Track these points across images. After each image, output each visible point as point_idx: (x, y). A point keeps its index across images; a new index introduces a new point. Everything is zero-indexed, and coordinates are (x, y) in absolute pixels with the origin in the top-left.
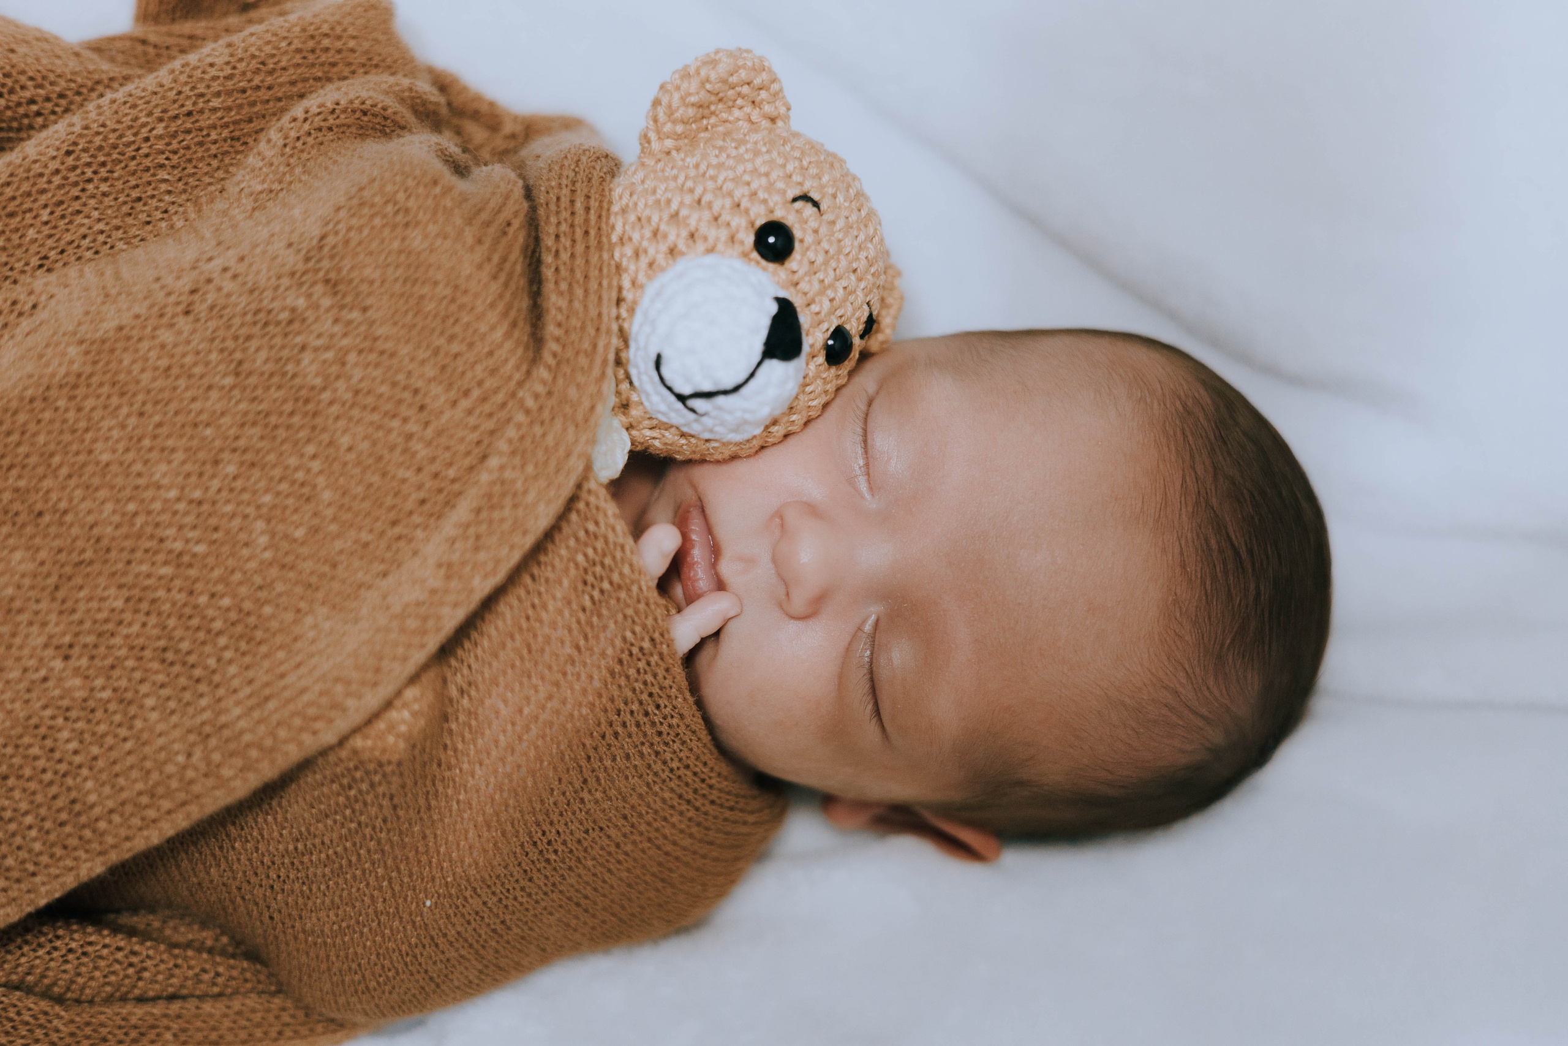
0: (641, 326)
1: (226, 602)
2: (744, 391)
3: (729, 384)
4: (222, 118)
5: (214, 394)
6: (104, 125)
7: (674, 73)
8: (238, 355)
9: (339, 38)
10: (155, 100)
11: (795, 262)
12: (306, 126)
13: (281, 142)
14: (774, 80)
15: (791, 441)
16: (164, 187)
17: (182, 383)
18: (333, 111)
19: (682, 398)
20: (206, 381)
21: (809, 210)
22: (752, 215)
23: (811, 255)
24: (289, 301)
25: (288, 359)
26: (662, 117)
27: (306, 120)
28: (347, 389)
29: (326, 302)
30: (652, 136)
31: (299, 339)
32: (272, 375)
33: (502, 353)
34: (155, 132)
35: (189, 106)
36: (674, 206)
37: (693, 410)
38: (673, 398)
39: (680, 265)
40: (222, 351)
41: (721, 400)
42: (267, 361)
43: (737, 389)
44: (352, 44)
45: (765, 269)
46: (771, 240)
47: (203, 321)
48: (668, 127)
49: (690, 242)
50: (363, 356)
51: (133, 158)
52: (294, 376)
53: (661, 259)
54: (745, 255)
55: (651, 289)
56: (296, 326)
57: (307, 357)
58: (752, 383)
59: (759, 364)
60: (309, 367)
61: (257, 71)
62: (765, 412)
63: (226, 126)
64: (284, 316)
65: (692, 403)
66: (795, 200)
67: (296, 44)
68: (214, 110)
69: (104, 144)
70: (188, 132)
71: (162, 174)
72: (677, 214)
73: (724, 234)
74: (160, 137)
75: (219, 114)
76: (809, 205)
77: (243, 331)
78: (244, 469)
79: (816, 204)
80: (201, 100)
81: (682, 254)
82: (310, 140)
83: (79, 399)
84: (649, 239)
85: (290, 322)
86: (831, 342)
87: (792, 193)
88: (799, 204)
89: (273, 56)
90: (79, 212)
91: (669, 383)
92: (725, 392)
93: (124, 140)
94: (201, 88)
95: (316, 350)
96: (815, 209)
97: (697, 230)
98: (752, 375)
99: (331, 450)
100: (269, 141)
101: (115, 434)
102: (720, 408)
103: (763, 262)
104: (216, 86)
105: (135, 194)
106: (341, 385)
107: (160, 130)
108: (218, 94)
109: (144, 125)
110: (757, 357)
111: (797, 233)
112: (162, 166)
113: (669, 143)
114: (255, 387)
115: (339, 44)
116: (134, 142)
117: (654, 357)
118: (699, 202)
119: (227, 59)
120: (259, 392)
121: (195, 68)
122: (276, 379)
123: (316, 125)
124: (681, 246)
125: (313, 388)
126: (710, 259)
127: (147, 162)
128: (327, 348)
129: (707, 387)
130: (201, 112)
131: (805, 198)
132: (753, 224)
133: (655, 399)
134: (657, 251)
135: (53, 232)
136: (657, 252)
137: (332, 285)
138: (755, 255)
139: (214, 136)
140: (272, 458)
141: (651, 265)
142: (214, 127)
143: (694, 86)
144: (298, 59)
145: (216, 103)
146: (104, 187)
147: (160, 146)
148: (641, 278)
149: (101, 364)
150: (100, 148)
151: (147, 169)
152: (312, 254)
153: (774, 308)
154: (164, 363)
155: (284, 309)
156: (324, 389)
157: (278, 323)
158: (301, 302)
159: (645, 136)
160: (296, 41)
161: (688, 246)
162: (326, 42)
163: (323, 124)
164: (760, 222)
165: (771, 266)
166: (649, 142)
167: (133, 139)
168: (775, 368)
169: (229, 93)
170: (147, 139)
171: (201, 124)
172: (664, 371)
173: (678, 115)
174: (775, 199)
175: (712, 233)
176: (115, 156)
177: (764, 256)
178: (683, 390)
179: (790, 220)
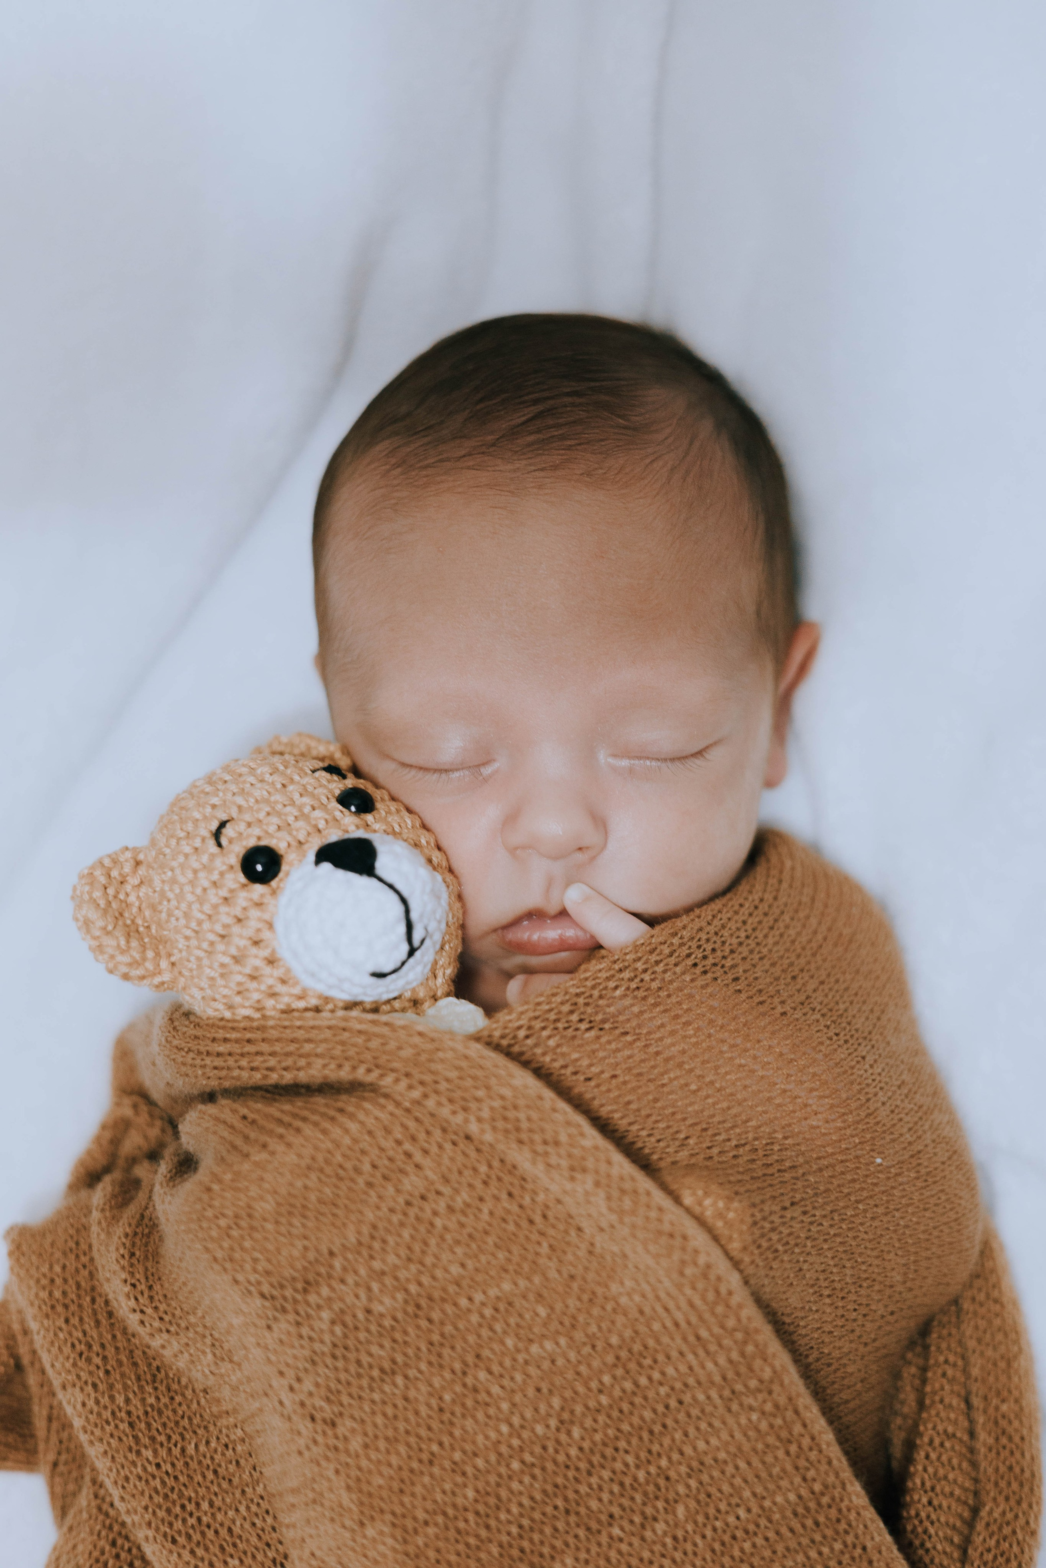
0: (343, 991)
1: (606, 1379)
2: (405, 894)
3: (400, 908)
4: (134, 1392)
5: (412, 1394)
6: (146, 1508)
7: (97, 960)
8: (376, 1373)
9: (52, 1281)
10: (120, 1459)
11: (279, 843)
12: (149, 1311)
13: (165, 1336)
14: (101, 863)
15: (444, 844)
16: (202, 1448)
17: (401, 1426)
18: (134, 1285)
19: (412, 952)
20: (400, 1403)
21: (228, 831)
22: (234, 886)
23: (272, 829)
24: (325, 1326)
25: (380, 1325)
26: (139, 972)
27: (142, 1312)
28: (407, 1269)
29: (325, 1291)
30: (157, 980)
31: (361, 1315)
32: (394, 1341)
33: (370, 1122)
34: (151, 1458)
35: (124, 1426)
36: (227, 960)
37: (423, 941)
38: (411, 960)
39: (284, 954)
40: (371, 1389)
41: (414, 916)
42: (382, 1346)
43: (404, 901)
44: (57, 1269)
45: (287, 874)
46: (259, 868)
47: (341, 1409)
48: (149, 965)
49: (262, 944)
50: (375, 1255)
51: (176, 1478)
52: (395, 1319)
53: (278, 972)
54: (274, 893)
55: (308, 982)
56: (348, 1319)
57: (377, 1308)
58: (399, 886)
59: (380, 880)
60: (385, 1305)
61: (89, 1360)
62: (424, 872)
63: (141, 1388)
64: (338, 1331)
65: (416, 942)
66: (219, 845)
67: (61, 1322)
68: (127, 1401)
69: (164, 1508)
70: (148, 1425)
71: (191, 1449)
72: (234, 957)
73: (254, 913)
74: (155, 1452)
75: (131, 1396)
76: (224, 831)
77: (353, 1368)
78: (481, 1364)
79: (223, 825)
80: (118, 1414)
81: (273, 952)
82: (163, 1307)
83: (416, 1525)
84: (259, 984)
85: (345, 1325)
86: (353, 809)
87: (213, 848)
88: (224, 841)
89: (73, 1346)
90: (230, 1530)
91: (399, 964)
92: (407, 911)
93: (159, 1487)
94: (107, 1414)
95: (370, 1299)
96: (228, 825)
97: (250, 938)
98: (391, 886)
99: (464, 1283)
100: (163, 1347)
102: (421, 916)
103: (281, 875)
104: (105, 1400)
105: (210, 1476)
106: (402, 1274)
107: (148, 1454)
108: (112, 1398)
109: (145, 1469)
110: (374, 881)
111: (252, 843)
112: (183, 1450)
113: (164, 964)
114: (405, 1355)
115: (58, 1281)
116: (161, 1478)
117: (374, 980)
118: (223, 937)
119: (78, 1389)
120: (410, 1352)
121: (87, 1420)
122: (398, 1336)
123: (147, 1302)
124: (266, 953)
125: (406, 1302)
126: (279, 926)
127: (180, 1465)
128: (369, 1289)
129: (402, 929)
130: (129, 1413)
131: (217, 835)
132: (244, 886)
133: (411, 976)
135: (249, 1554)
136: (271, 976)
137: (308, 1286)
138: (274, 883)
139: (151, 1400)
140: (471, 1339)
141: (283, 982)
142: (143, 1400)
143: (110, 942)
144: (75, 1321)
145: (120, 1400)
146: (205, 1506)
147: (163, 1453)
148: (296, 991)
149: (382, 1505)
150: (169, 1511)
151: (187, 1464)
152: (279, 1306)
153: (327, 866)
154: (382, 1444)
155: (332, 1333)
156: (406, 1290)
157: (345, 1336)
158: (326, 1315)
159: (157, 987)
160: (58, 1323)
161: (266, 947)
162: (57, 1294)
163: (146, 1295)
164: (242, 878)
165: (284, 867)
166: (163, 983)
167: (158, 1480)
168: (383, 864)
169: (111, 1387)
170: (158, 1466)
171: (141, 1413)
172: (387, 969)
173: (137, 956)
174: (220, 864)
175: (253, 924)
176: (175, 1496)
177: (275, 875)
178: (402, 952)
179: (239, 849)
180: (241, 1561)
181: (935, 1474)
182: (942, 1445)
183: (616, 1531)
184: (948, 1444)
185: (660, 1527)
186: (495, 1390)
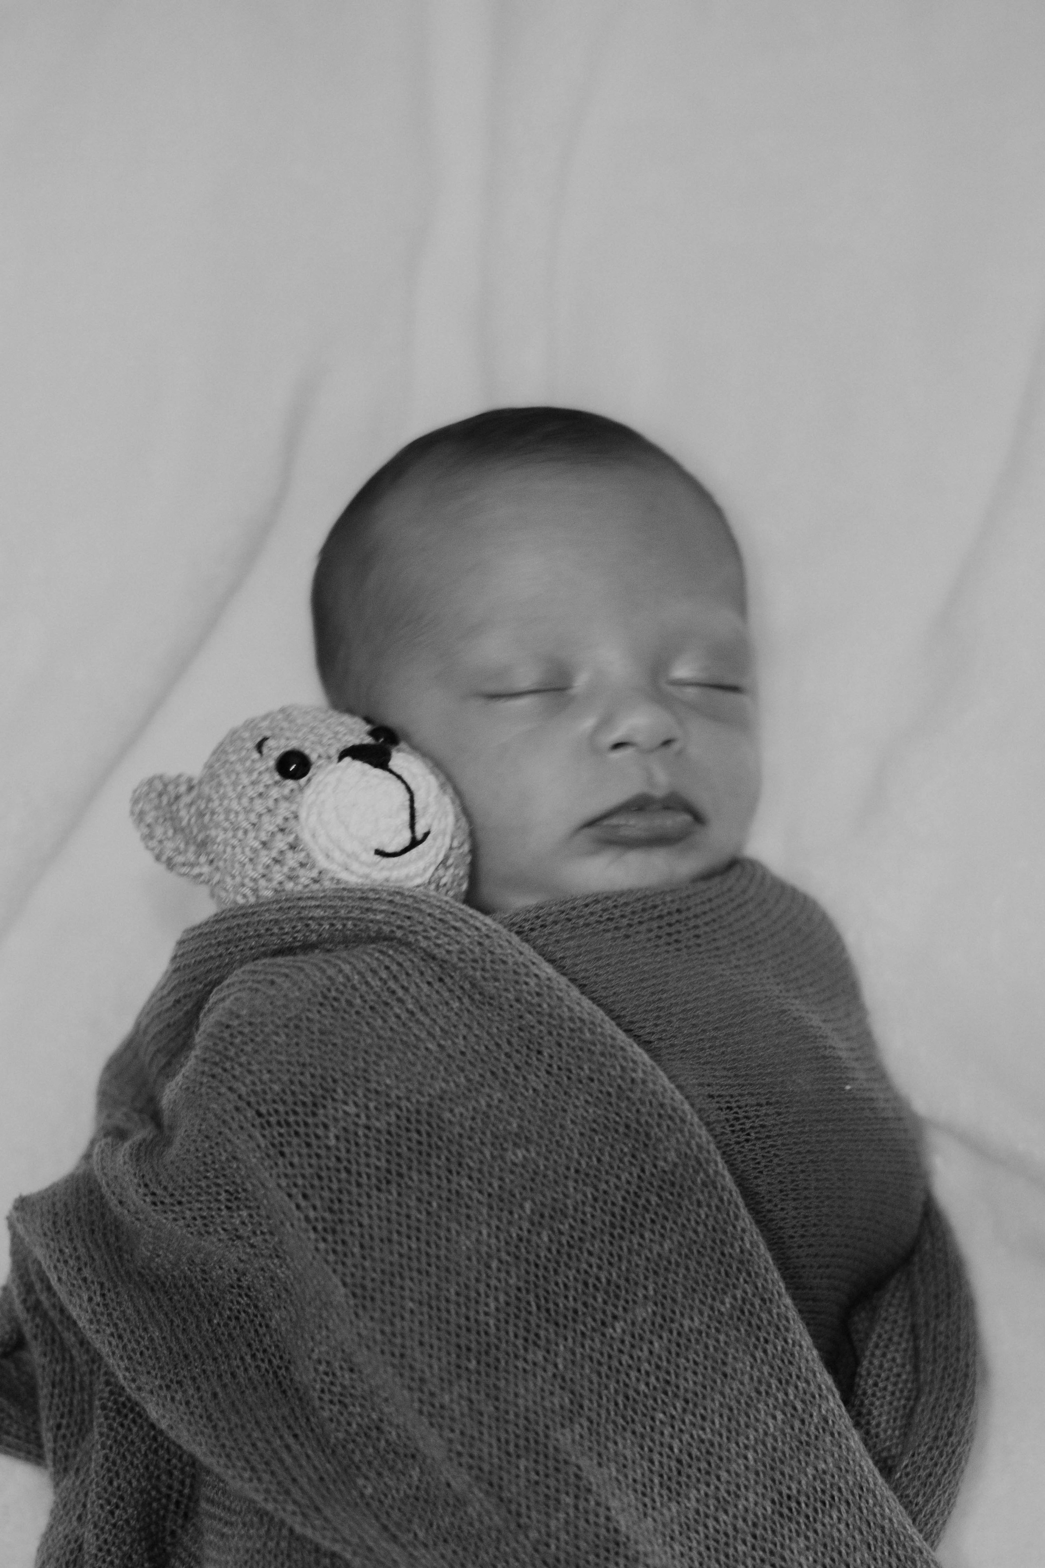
0: (352, 873)
2: (413, 787)
3: (405, 797)
11: (311, 753)
19: (414, 843)
21: (270, 743)
22: (270, 782)
23: (307, 743)
30: (196, 870)
36: (256, 845)
37: (426, 835)
38: (414, 850)
39: (306, 839)
41: (417, 805)
43: (410, 791)
45: (315, 773)
46: (292, 768)
48: (190, 856)
49: (287, 831)
53: (300, 856)
54: (301, 789)
55: (322, 862)
58: (405, 776)
59: (391, 772)
62: (433, 780)
65: (420, 832)
66: (261, 753)
72: (263, 843)
73: (284, 805)
76: (266, 744)
79: (265, 739)
81: (297, 838)
84: (282, 866)
87: (256, 755)
88: (265, 750)
91: (401, 849)
92: (412, 801)
96: (270, 739)
97: (278, 826)
98: (399, 777)
102: (425, 810)
103: (310, 774)
110: (387, 774)
111: (289, 749)
113: (203, 859)
117: (378, 858)
118: (255, 825)
124: (291, 838)
126: (303, 815)
129: (406, 816)
131: (259, 745)
132: (276, 783)
133: (412, 870)
134: (291, 860)
136: (293, 860)
138: (303, 781)
141: (303, 865)
148: (314, 874)
153: (348, 761)
161: (291, 833)
164: (277, 777)
165: (313, 770)
166: (201, 875)
168: (397, 764)
174: (258, 766)
175: (282, 814)
177: (304, 774)
178: (405, 838)
179: (277, 754)
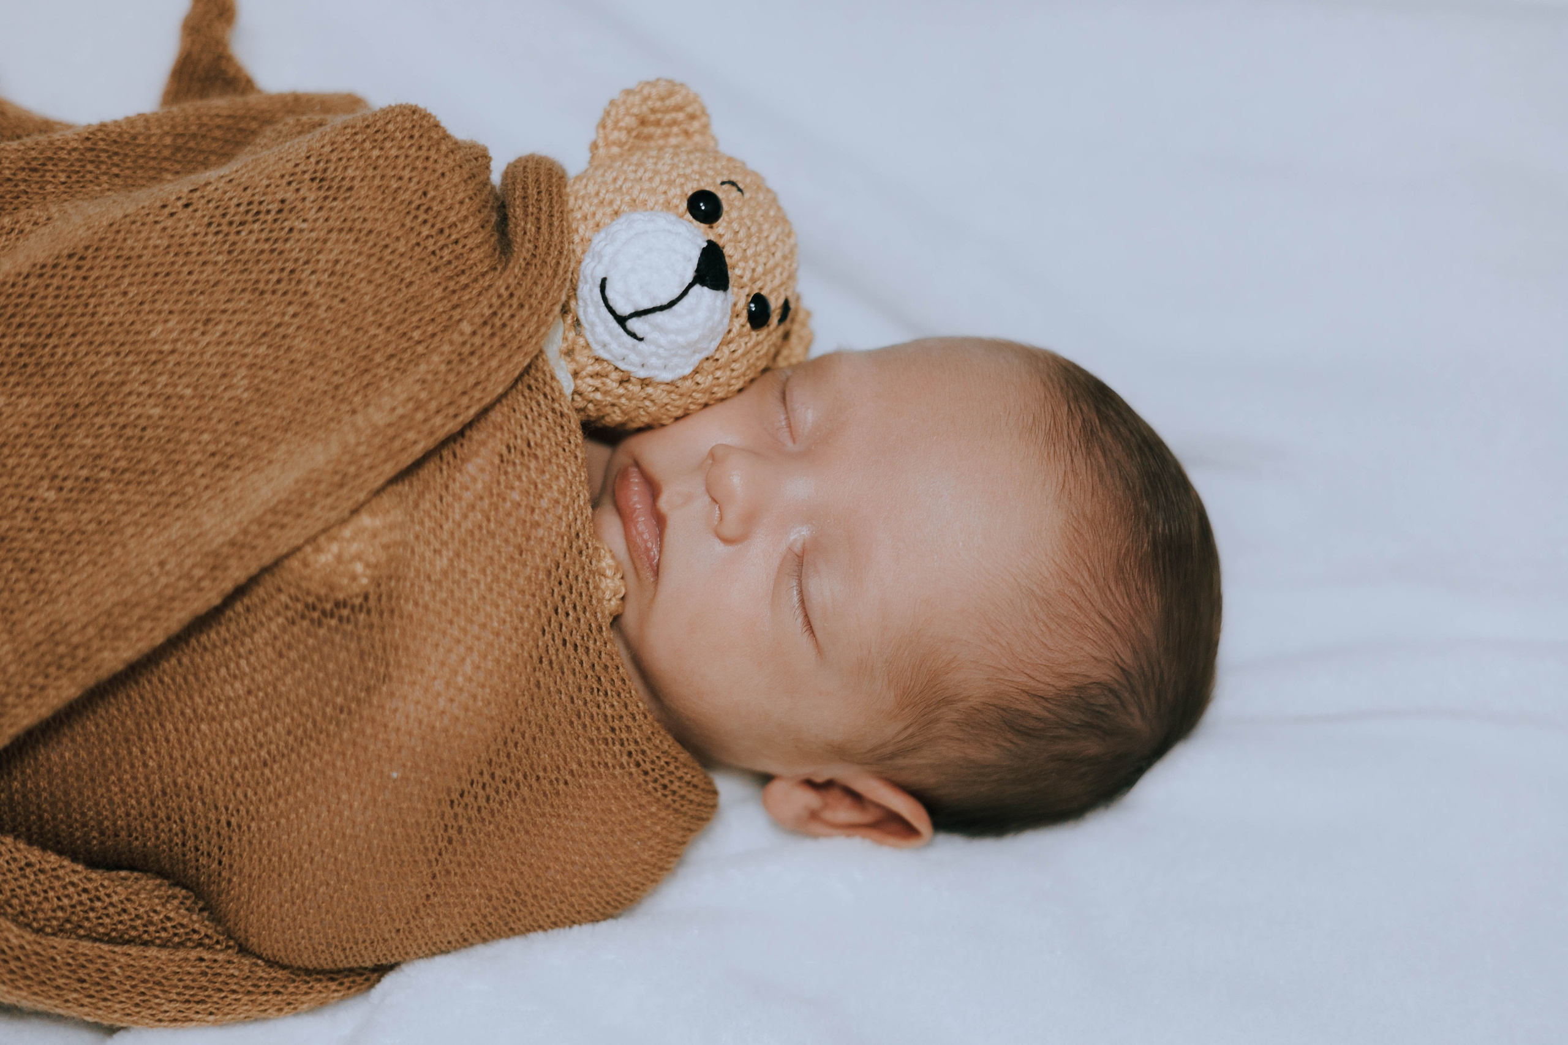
2: (676, 308)
3: (664, 300)
5: (209, 269)
11: (723, 226)
14: (704, 112)
17: (180, 260)
19: (621, 320)
20: (201, 259)
21: (734, 193)
22: (686, 188)
23: (735, 226)
26: (609, 123)
30: (601, 144)
36: (620, 182)
38: (614, 322)
39: (622, 219)
40: (217, 233)
41: (658, 317)
42: (257, 241)
43: (672, 304)
45: (696, 227)
46: (702, 205)
48: (615, 135)
49: (632, 205)
52: (281, 253)
53: (606, 219)
54: (682, 216)
58: (685, 301)
59: (691, 285)
64: (275, 207)
65: (631, 325)
66: (723, 183)
72: (621, 187)
73: (661, 200)
76: (734, 189)
79: (740, 190)
81: (625, 214)
84: (597, 206)
85: (280, 211)
86: (752, 307)
87: (721, 177)
88: (726, 187)
91: (611, 303)
92: (661, 308)
96: (739, 193)
97: (638, 197)
98: (685, 293)
101: (118, 300)
102: (657, 327)
103: (696, 223)
110: (688, 280)
111: (725, 207)
113: (615, 149)
117: (599, 283)
118: (641, 178)
120: (250, 265)
124: (624, 209)
126: (649, 216)
129: (645, 304)
131: (733, 183)
132: (686, 193)
133: (599, 325)
134: (603, 213)
136: (603, 215)
138: (689, 216)
141: (598, 224)
143: (637, 99)
148: (589, 235)
159: (594, 145)
161: (630, 208)
164: (691, 192)
165: (701, 225)
166: (597, 150)
168: (705, 294)
172: (609, 293)
173: (622, 124)
174: (706, 181)
175: (651, 199)
177: (695, 217)
178: (624, 309)
179: (720, 195)
180: (63, 183)
181: (58, 878)
182: (85, 890)
183: (53, 452)
184: (84, 897)
185: (51, 495)
186: (207, 339)
